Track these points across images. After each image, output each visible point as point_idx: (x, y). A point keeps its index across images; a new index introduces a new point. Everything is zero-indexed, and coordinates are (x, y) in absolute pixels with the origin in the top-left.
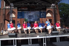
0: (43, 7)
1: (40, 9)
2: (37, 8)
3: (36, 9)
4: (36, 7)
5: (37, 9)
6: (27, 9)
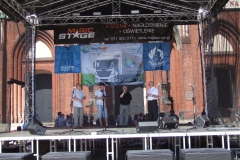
2: (132, 28)
3: (129, 35)
4: (128, 27)
5: (134, 34)
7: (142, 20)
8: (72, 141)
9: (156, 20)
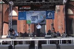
0: (50, 5)
1: (46, 8)
2: (42, 6)
5: (43, 8)
6: (30, 8)
7: (46, 4)
8: (24, 41)
9: (50, 4)
